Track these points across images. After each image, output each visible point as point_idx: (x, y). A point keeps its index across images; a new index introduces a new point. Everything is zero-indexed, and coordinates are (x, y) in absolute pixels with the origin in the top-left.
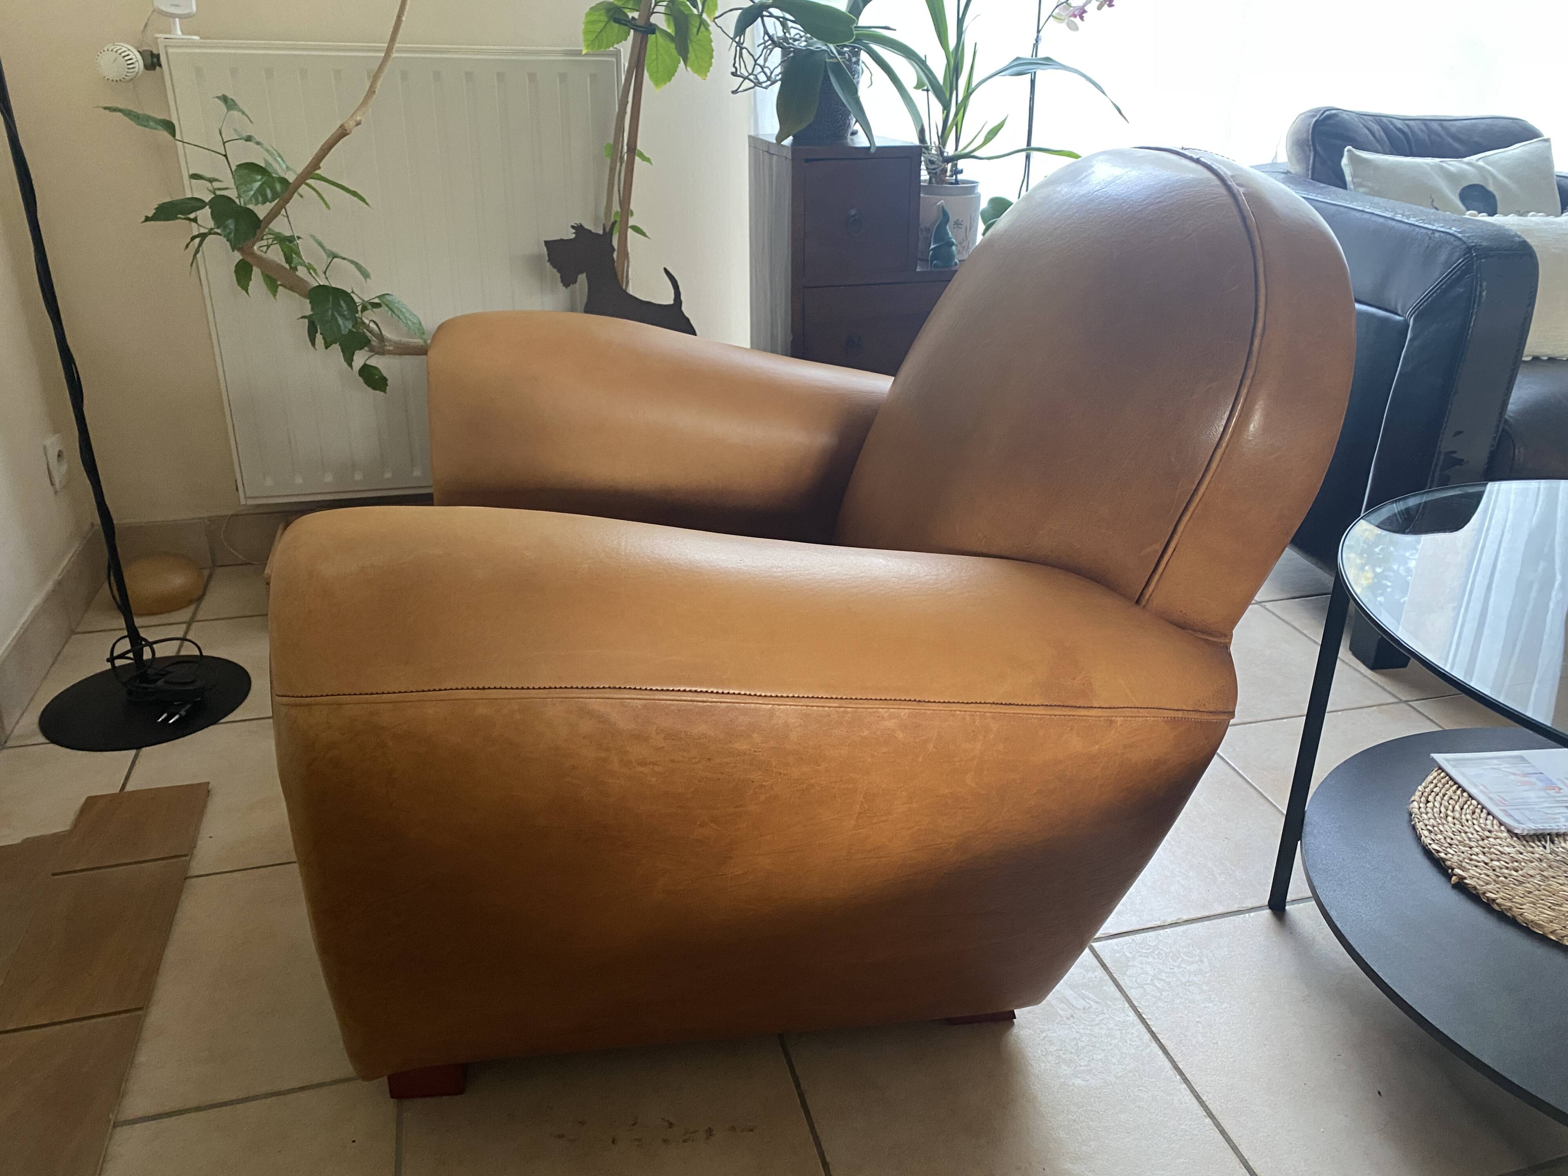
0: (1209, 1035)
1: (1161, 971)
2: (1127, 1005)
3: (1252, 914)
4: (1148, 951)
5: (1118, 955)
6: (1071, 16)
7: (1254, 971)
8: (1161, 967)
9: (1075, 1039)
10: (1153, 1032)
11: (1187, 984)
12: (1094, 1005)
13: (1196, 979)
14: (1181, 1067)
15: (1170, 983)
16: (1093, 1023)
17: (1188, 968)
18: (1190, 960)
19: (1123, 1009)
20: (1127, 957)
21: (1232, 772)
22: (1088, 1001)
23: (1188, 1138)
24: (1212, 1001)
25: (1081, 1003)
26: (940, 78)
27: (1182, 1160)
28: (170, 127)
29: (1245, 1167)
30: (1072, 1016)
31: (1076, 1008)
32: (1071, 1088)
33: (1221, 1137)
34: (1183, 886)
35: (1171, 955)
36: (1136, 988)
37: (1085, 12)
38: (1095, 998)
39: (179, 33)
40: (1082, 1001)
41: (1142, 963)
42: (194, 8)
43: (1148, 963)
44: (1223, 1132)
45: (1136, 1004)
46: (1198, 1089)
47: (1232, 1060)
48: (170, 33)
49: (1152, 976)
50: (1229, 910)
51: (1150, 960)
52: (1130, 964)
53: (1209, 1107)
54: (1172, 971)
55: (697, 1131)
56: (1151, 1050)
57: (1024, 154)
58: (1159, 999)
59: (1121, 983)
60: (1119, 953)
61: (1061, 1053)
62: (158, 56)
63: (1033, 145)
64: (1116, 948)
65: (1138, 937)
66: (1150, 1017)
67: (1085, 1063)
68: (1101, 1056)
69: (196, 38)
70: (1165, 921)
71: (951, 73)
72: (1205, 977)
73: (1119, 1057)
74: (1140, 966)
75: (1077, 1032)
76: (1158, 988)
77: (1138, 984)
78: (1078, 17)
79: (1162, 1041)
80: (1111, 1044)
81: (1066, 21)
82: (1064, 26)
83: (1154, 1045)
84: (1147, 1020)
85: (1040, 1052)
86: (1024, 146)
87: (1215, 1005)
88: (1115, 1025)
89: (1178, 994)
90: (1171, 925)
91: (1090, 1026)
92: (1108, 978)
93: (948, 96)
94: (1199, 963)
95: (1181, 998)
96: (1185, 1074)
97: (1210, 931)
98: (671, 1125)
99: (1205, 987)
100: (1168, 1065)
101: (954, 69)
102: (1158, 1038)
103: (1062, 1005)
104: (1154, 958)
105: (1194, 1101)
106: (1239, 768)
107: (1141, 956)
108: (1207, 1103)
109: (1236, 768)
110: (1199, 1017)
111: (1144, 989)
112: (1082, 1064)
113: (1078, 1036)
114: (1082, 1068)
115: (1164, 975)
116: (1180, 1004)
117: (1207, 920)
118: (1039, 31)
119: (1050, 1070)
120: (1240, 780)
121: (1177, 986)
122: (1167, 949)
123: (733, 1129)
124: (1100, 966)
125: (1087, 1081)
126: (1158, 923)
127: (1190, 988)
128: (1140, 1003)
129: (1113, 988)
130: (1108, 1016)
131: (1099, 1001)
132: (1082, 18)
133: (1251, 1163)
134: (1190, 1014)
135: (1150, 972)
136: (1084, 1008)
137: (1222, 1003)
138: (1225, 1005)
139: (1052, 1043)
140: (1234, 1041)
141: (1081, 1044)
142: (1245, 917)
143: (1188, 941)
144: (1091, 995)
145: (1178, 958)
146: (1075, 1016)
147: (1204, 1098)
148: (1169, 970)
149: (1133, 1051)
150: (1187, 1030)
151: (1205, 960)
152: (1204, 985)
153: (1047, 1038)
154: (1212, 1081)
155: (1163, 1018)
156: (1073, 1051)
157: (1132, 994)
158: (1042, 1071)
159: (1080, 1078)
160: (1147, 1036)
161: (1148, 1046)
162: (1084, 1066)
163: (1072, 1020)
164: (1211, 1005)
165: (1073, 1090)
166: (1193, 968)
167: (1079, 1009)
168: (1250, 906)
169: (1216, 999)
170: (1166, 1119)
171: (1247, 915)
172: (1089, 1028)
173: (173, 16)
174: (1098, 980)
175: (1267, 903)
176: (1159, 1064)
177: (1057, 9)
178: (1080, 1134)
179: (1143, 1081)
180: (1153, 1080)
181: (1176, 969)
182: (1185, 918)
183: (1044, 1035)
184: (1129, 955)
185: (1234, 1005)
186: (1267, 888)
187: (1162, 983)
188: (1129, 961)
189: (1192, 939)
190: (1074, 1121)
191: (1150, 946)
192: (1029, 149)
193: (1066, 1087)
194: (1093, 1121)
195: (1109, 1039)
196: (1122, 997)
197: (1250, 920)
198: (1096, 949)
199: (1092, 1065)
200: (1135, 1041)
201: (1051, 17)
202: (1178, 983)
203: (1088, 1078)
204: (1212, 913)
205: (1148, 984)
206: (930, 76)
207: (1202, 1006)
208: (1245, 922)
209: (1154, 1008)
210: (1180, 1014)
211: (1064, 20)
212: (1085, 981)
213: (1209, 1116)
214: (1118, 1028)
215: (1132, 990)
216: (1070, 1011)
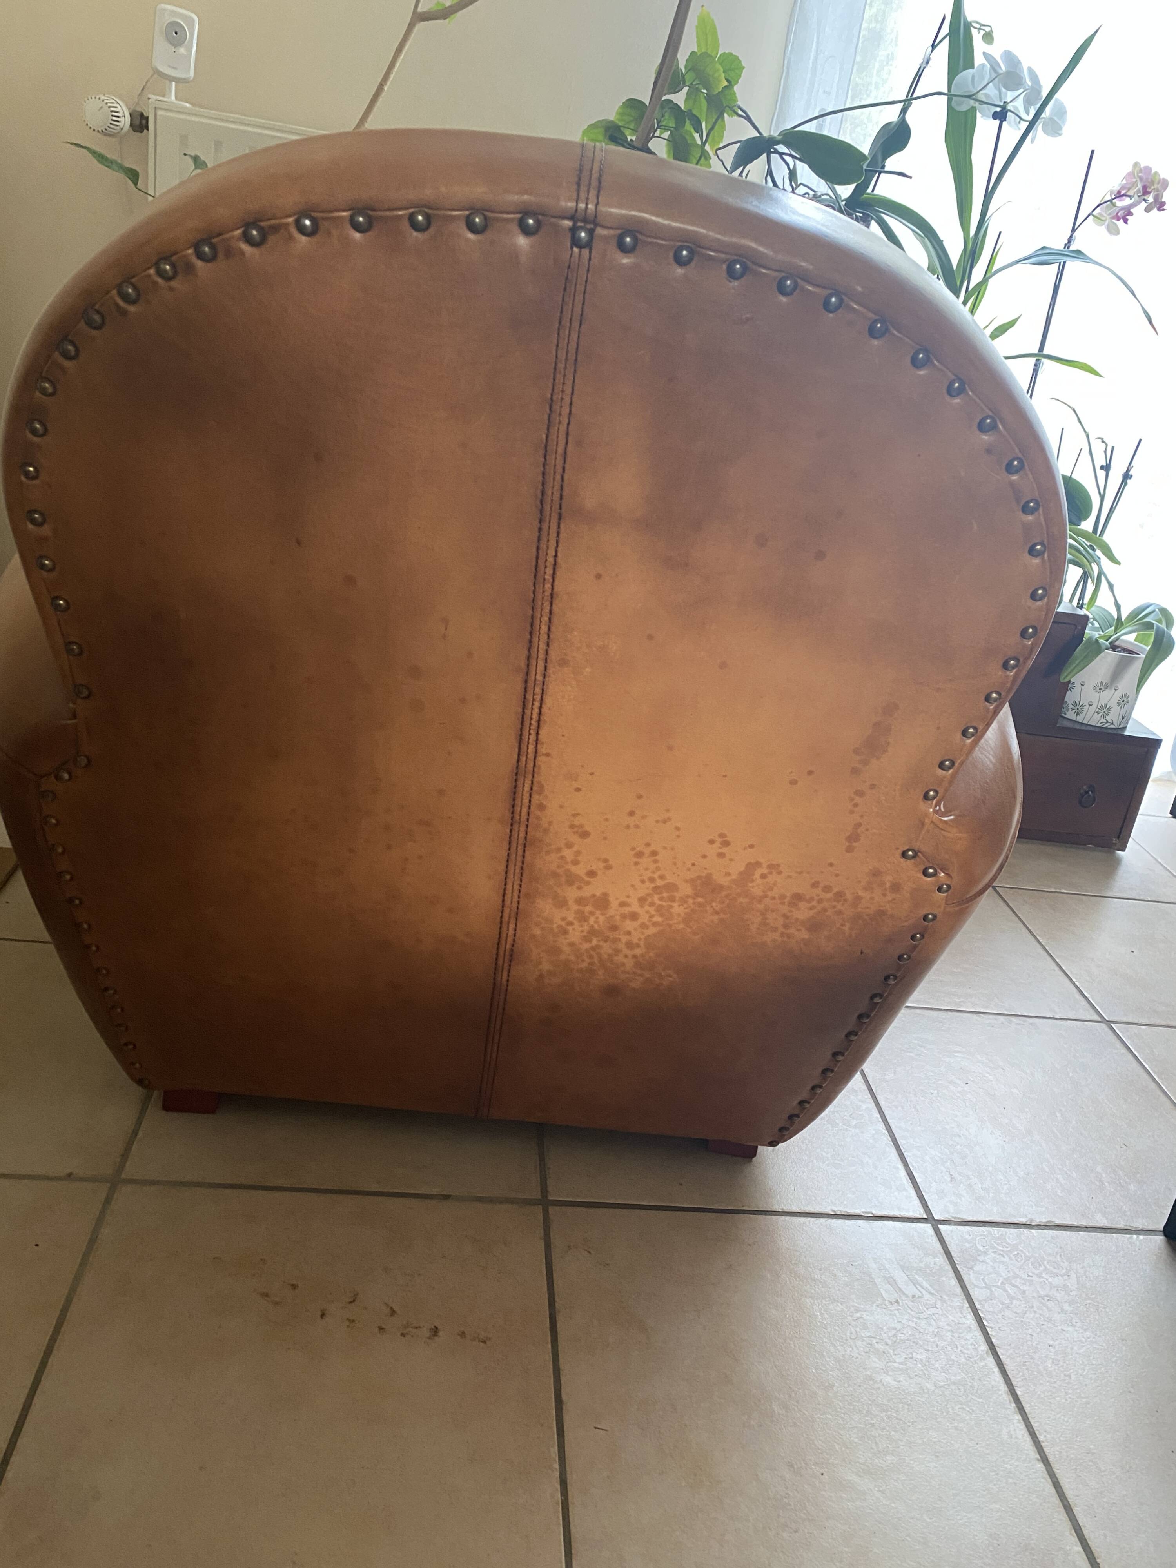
0: (1061, 1363)
1: (1016, 1276)
2: (967, 1305)
3: (1141, 1237)
4: (1005, 1249)
5: (967, 1245)
6: (1113, 218)
7: (1132, 1303)
8: (1017, 1271)
9: (895, 1329)
10: (992, 1343)
11: (1046, 1298)
12: (927, 1296)
13: (1058, 1295)
14: (1019, 1393)
15: (1024, 1292)
16: (922, 1316)
17: (1050, 1280)
18: (1055, 1271)
19: (961, 1308)
20: (978, 1250)
21: (1145, 1075)
22: (920, 1288)
23: (1010, 1480)
24: (1072, 1325)
25: (911, 1290)
26: (955, 261)
27: (997, 1506)
28: (134, 176)
29: (1077, 1535)
30: (897, 1302)
31: (904, 1294)
32: (876, 1386)
33: (1053, 1490)
34: (1061, 1185)
35: (1031, 1260)
36: (982, 1288)
37: (1130, 214)
38: (930, 1288)
39: (173, 98)
40: (912, 1287)
41: (994, 1261)
42: (192, 74)
43: (1003, 1263)
44: (1056, 1485)
45: (978, 1306)
46: (1035, 1425)
47: (1084, 1400)
48: (164, 96)
49: (1005, 1279)
50: (1113, 1226)
51: (1006, 1259)
52: (981, 1258)
53: (1045, 1449)
54: (1030, 1278)
55: (420, 1327)
56: (986, 1365)
57: (1033, 360)
58: (1008, 1307)
59: (965, 1278)
60: (969, 1243)
61: (874, 1341)
62: (147, 119)
63: (1046, 351)
64: (967, 1237)
65: (996, 1231)
66: (992, 1325)
67: (901, 1360)
68: (923, 1356)
69: (188, 105)
70: (1032, 1220)
71: (966, 259)
72: (1069, 1295)
73: (944, 1363)
74: (991, 1263)
75: (899, 1322)
76: (1008, 1295)
77: (985, 1283)
78: (1121, 220)
79: (1001, 1357)
80: (937, 1346)
81: (1107, 223)
82: (1103, 228)
83: (991, 1361)
84: (987, 1328)
85: (848, 1334)
86: (1036, 351)
87: (1076, 1330)
88: (948, 1325)
89: (1033, 1307)
90: (1039, 1226)
91: (916, 1318)
92: (950, 1268)
93: (958, 284)
94: (1066, 1277)
95: (1035, 1312)
96: (1023, 1403)
97: (1085, 1244)
98: (393, 1312)
99: (1067, 1307)
100: (1003, 1387)
101: (971, 254)
102: (997, 1353)
103: (888, 1286)
104: (1011, 1259)
105: (1028, 1438)
106: (1155, 1072)
107: (995, 1252)
108: (1043, 1444)
109: (1151, 1072)
110: (1053, 1340)
111: (991, 1291)
112: (897, 1361)
113: (899, 1326)
114: (896, 1365)
115: (1018, 1280)
116: (1032, 1319)
117: (1085, 1231)
118: (1074, 230)
119: (857, 1358)
120: (1153, 1086)
121: (1033, 1297)
122: (1029, 1252)
123: (463, 1334)
124: (942, 1252)
125: (899, 1381)
126: (1023, 1220)
127: (1048, 1303)
128: (983, 1306)
129: (954, 1282)
130: (940, 1312)
131: (933, 1292)
132: (1126, 221)
133: (1086, 1532)
134: (1042, 1334)
135: (1004, 1274)
136: (914, 1296)
137: (1085, 1330)
138: (1088, 1334)
139: (865, 1326)
140: (1091, 1379)
141: (900, 1336)
142: (1131, 1237)
143: (1056, 1250)
144: (925, 1284)
145: (1040, 1265)
146: (900, 1302)
147: (1041, 1438)
148: (1026, 1277)
149: (963, 1360)
150: (1035, 1352)
151: (1073, 1276)
152: (1067, 1304)
153: (862, 1320)
154: (1055, 1419)
155: (1008, 1331)
156: (889, 1342)
157: (975, 1293)
158: (847, 1356)
159: (891, 1376)
160: (984, 1347)
161: (982, 1358)
162: (899, 1363)
163: (895, 1306)
164: (1070, 1329)
165: (879, 1388)
166: (1057, 1281)
167: (907, 1296)
168: (1141, 1227)
169: (1079, 1324)
170: (988, 1451)
171: (1135, 1236)
172: (914, 1319)
173: (171, 79)
174: (938, 1268)
175: (1162, 1229)
176: (993, 1383)
177: (1098, 209)
178: (876, 1443)
179: (969, 1399)
180: (981, 1400)
181: (1035, 1278)
182: (1058, 1222)
183: (858, 1315)
184: (981, 1248)
185: (1099, 1336)
186: (1165, 1212)
187: (1016, 1289)
188: (979, 1255)
189: (1061, 1248)
190: (873, 1425)
191: (1008, 1244)
192: (1040, 355)
193: (871, 1382)
194: (896, 1431)
195: (936, 1339)
196: (963, 1294)
197: (1138, 1243)
198: (943, 1233)
199: (909, 1364)
200: (967, 1349)
201: (1091, 217)
202: (1035, 1295)
203: (901, 1379)
204: (1091, 1224)
205: (998, 1287)
206: (943, 258)
207: (1060, 1328)
208: (1130, 1243)
209: (1000, 1316)
210: (1030, 1331)
211: (1105, 221)
212: (922, 1265)
213: (1043, 1461)
214: (950, 1328)
215: (976, 1289)
216: (896, 1295)
